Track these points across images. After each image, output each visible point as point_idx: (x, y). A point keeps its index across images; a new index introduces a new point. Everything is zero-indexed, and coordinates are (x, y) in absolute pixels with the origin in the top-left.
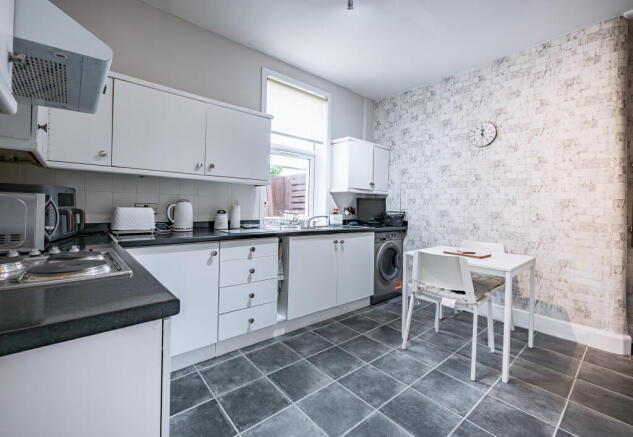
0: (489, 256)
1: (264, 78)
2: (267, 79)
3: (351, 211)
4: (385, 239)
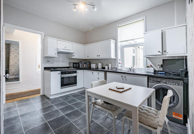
2: (118, 27)
3: (162, 66)
4: (159, 82)
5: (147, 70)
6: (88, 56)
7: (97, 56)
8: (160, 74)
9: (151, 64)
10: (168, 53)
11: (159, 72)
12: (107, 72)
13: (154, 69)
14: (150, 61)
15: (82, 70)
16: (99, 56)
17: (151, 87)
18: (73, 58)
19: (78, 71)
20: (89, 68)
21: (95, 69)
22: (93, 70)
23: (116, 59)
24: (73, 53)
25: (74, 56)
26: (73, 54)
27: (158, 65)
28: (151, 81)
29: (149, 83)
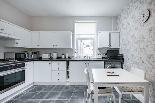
0: (118, 75)
1: (74, 22)
2: (75, 22)
3: (106, 54)
4: (111, 64)
5: (98, 57)
6: (38, 45)
7: (54, 45)
8: (106, 59)
9: (100, 53)
10: (112, 46)
11: (105, 58)
12: (70, 61)
13: (102, 56)
14: (99, 51)
15: (32, 62)
16: (56, 45)
17: (106, 68)
18: (15, 46)
19: (26, 63)
20: (40, 59)
21: (48, 59)
22: (46, 60)
23: (72, 49)
24: (16, 39)
25: (17, 43)
26: (16, 41)
27: (104, 54)
28: (106, 64)
29: (105, 65)
